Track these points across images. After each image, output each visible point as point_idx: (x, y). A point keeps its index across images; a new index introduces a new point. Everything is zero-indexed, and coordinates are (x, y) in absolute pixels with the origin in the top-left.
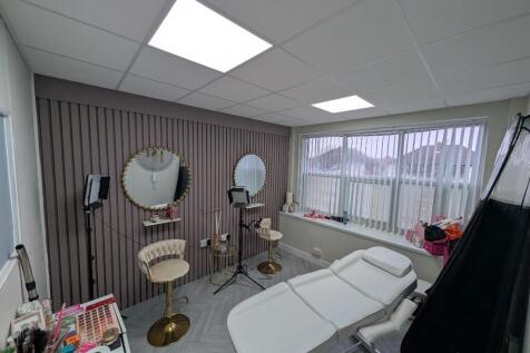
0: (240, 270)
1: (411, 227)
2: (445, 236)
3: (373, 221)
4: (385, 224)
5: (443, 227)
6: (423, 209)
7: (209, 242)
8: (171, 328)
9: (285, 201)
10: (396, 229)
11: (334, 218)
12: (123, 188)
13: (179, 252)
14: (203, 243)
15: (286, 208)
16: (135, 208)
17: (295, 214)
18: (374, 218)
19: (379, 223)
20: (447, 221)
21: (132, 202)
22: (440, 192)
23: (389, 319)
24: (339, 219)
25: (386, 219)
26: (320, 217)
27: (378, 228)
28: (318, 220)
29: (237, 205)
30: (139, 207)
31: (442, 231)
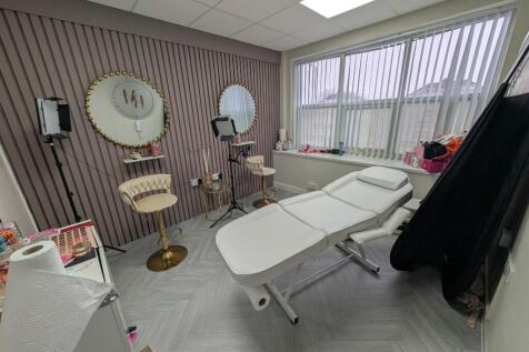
0: (234, 205)
1: (410, 149)
2: (446, 152)
3: (370, 150)
4: (382, 151)
5: (444, 143)
6: (425, 129)
7: (200, 181)
8: (168, 255)
9: (278, 138)
10: (394, 154)
11: (329, 152)
12: (90, 121)
13: (165, 187)
14: (195, 182)
15: (279, 145)
16: (111, 145)
17: (288, 152)
18: (371, 146)
19: (376, 151)
20: (450, 136)
21: (104, 137)
22: (446, 107)
23: (380, 226)
24: (335, 152)
25: (384, 146)
26: (315, 151)
27: (375, 156)
28: (313, 155)
29: (224, 138)
30: (115, 144)
31: (444, 147)
